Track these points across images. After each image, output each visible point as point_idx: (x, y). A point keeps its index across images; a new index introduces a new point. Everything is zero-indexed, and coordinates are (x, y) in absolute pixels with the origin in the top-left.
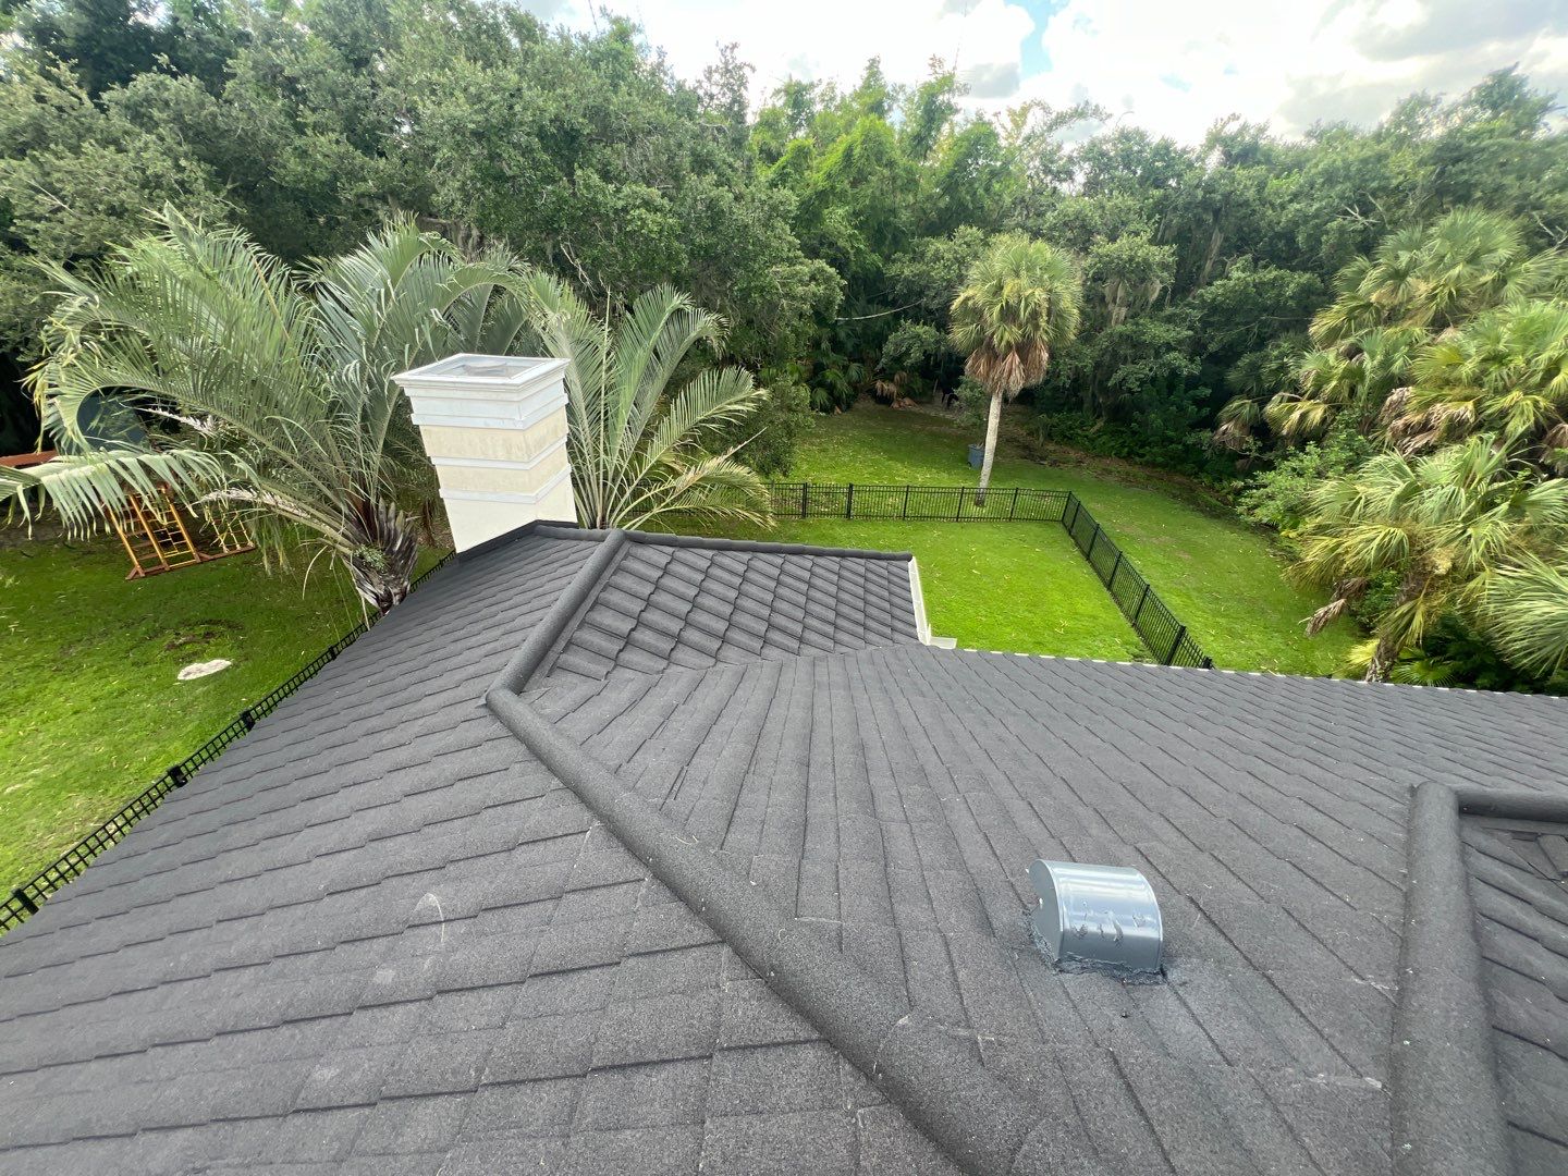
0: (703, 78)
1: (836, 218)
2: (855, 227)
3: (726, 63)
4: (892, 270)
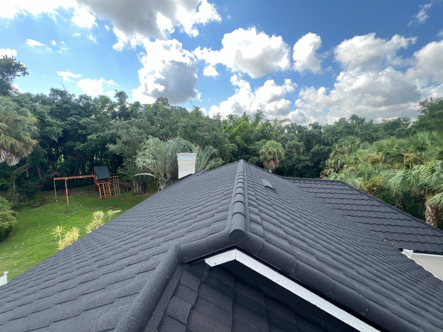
0: (213, 117)
1: (238, 138)
2: (242, 140)
3: (218, 115)
4: (249, 147)
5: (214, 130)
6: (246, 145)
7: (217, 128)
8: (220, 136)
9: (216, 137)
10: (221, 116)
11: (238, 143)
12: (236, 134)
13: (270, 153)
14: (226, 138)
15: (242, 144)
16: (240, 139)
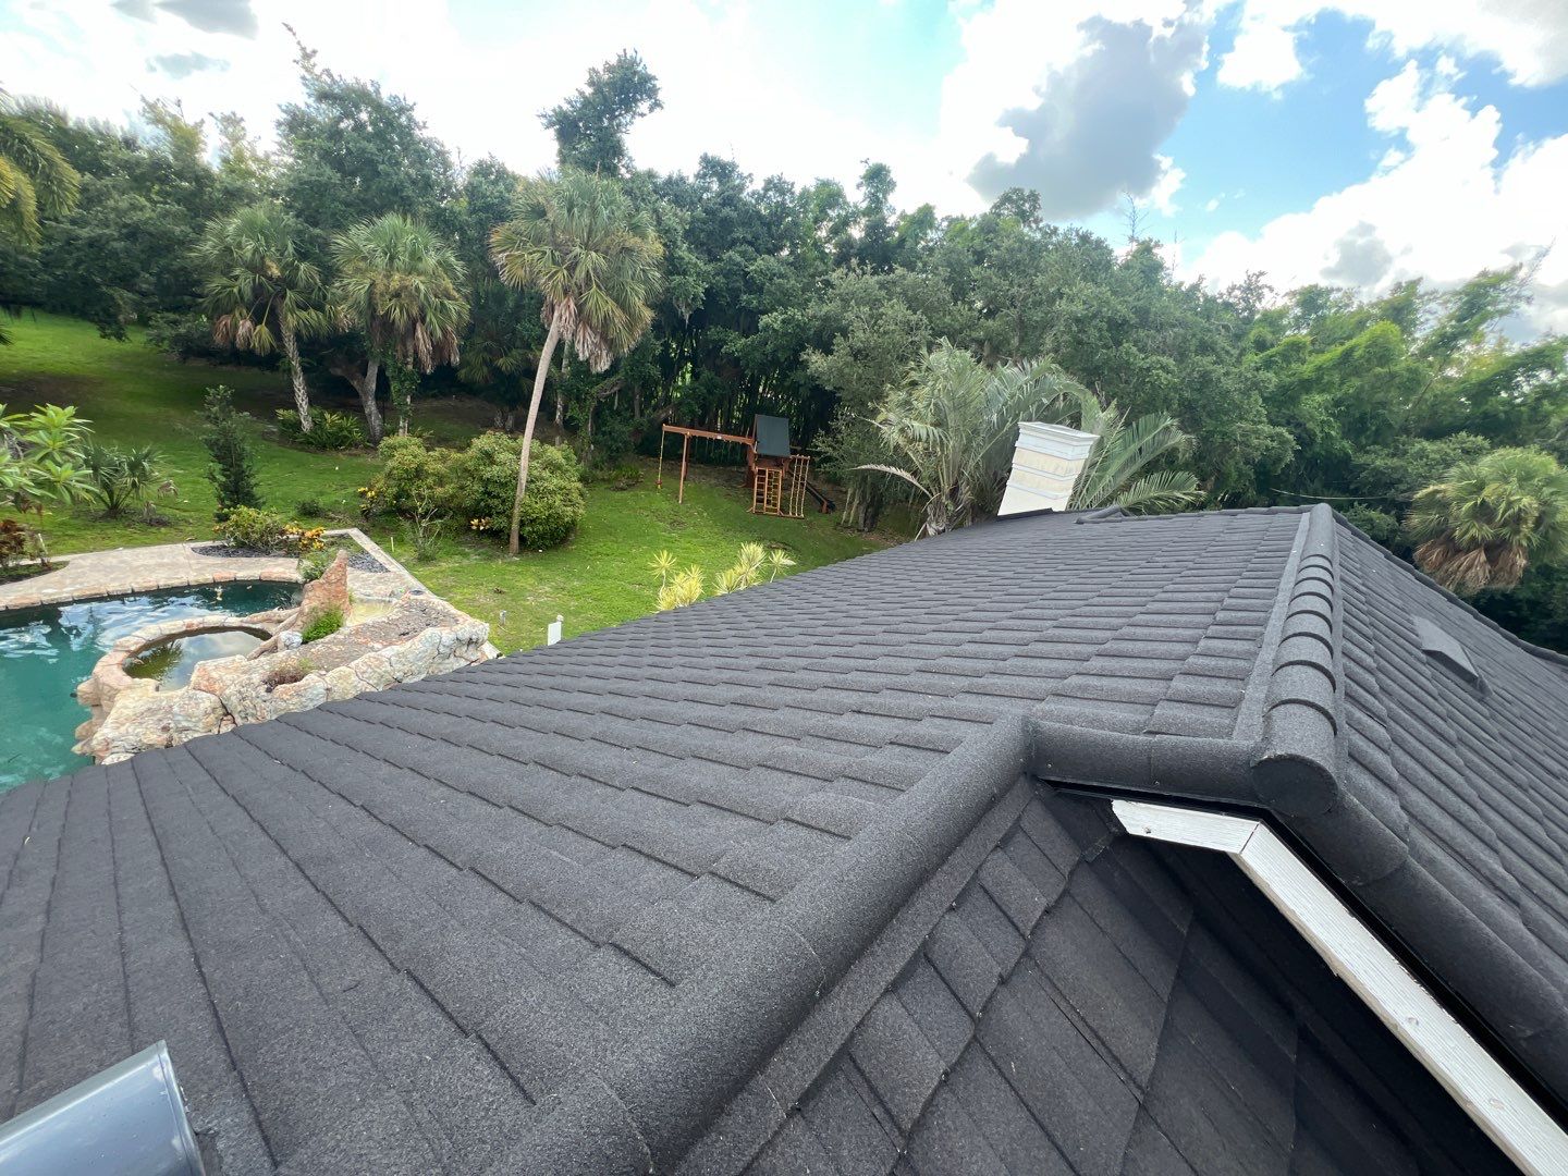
0: (1225, 292)
1: (1312, 403)
2: (1332, 414)
3: (1250, 284)
4: (1362, 459)
5: (1205, 348)
6: (1347, 444)
7: (1222, 341)
8: (1228, 384)
9: (1206, 379)
10: (1266, 291)
11: (1306, 430)
12: (1307, 386)
13: (1484, 512)
14: (1255, 395)
15: (1328, 436)
16: (1326, 409)
